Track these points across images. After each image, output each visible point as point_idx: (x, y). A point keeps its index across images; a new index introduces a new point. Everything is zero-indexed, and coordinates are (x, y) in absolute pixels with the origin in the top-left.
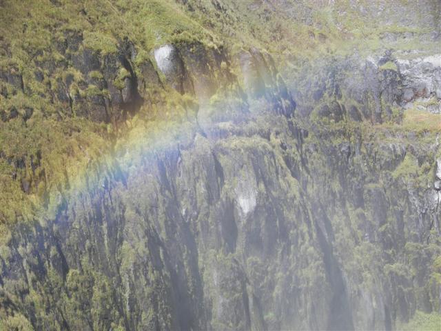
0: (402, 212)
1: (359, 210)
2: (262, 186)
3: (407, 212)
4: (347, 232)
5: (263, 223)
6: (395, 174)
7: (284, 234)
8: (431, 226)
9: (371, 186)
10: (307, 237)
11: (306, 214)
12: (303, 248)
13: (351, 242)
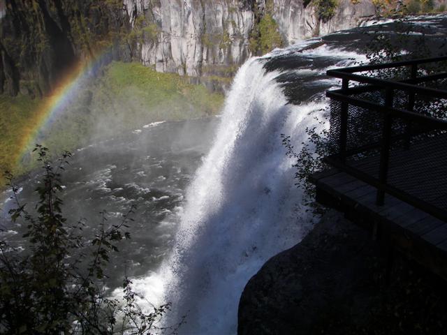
0: (108, 19)
1: (86, 18)
2: (10, 6)
3: (110, 19)
4: (78, 27)
5: (11, 23)
6: (105, 3)
7: (26, 28)
8: (122, 25)
9: (93, 8)
10: (40, 30)
11: (40, 19)
12: (38, 34)
13: (80, 32)
